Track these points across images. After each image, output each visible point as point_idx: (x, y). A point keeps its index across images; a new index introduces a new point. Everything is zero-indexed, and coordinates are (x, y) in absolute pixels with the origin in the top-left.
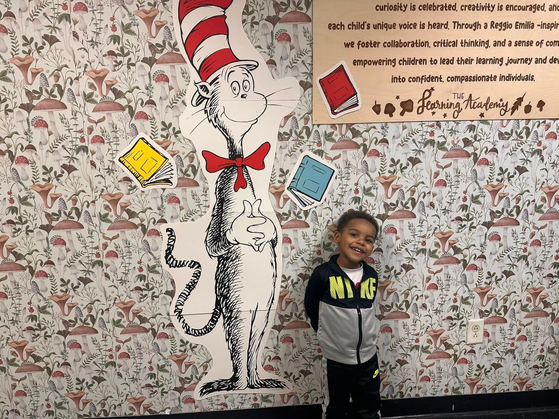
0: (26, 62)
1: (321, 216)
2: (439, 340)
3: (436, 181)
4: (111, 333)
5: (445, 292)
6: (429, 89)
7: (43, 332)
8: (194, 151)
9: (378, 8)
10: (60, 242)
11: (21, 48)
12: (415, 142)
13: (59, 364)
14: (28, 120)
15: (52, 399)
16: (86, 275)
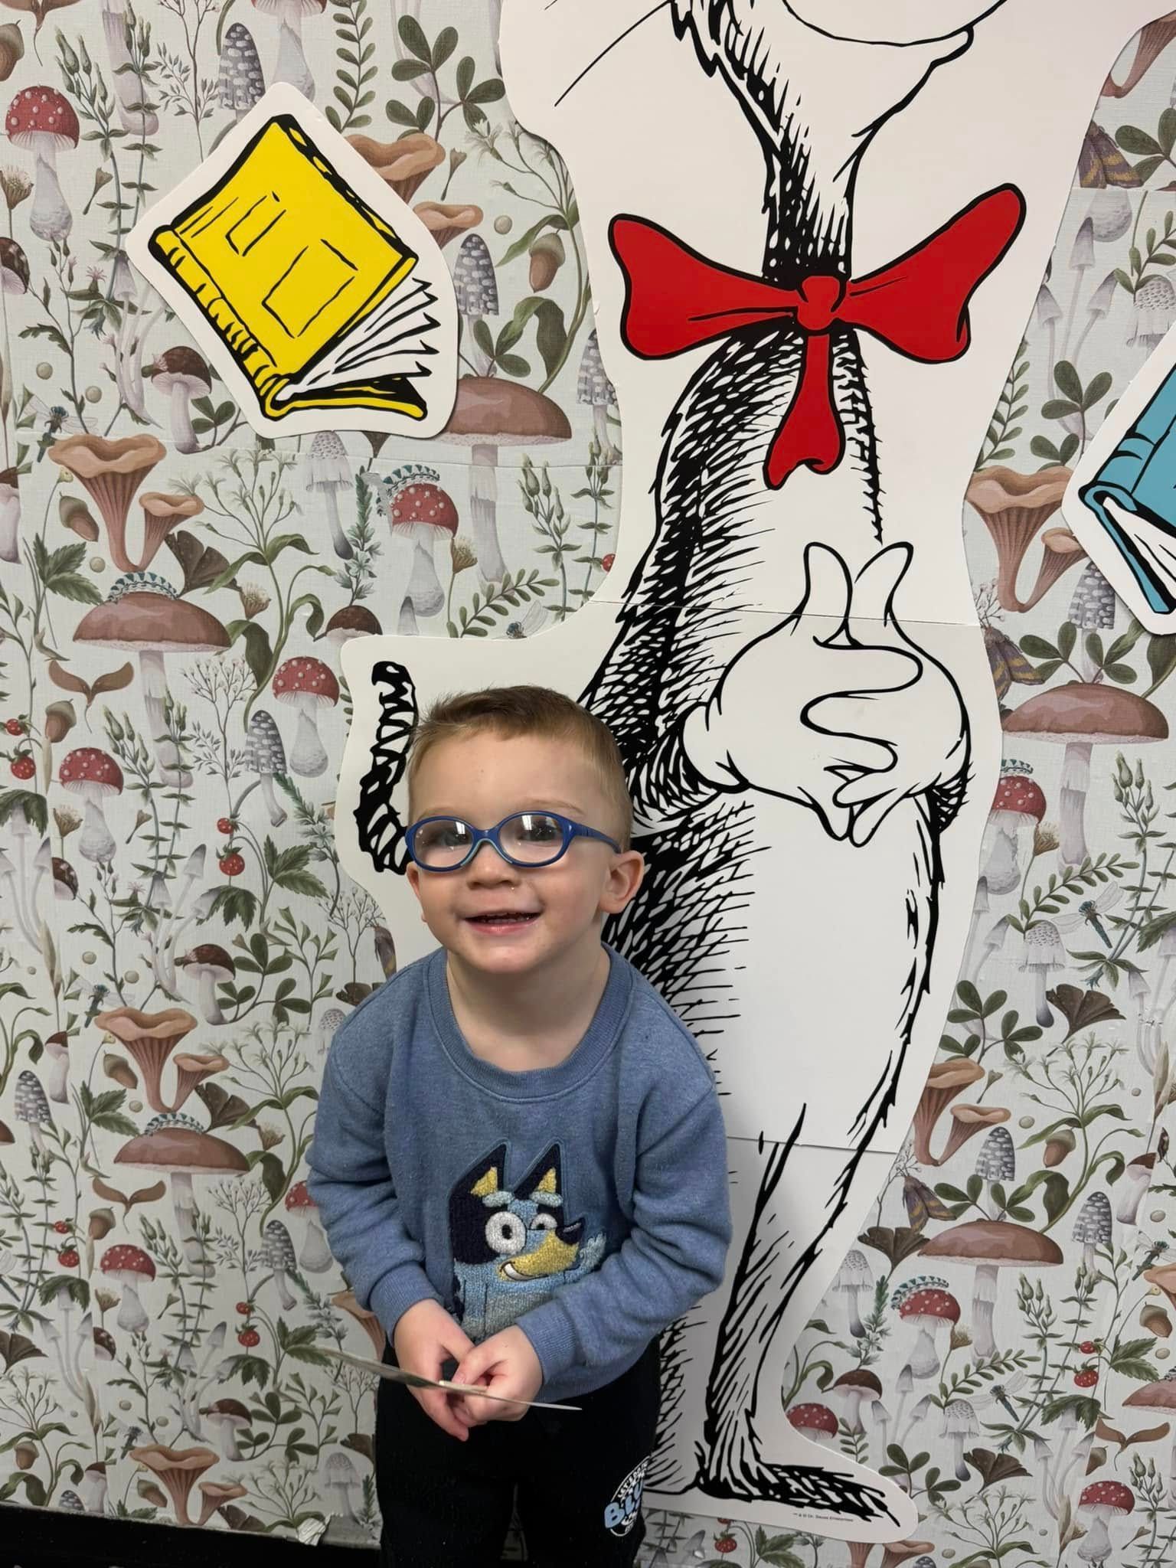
4: (73, 1152)
8: (567, 219)
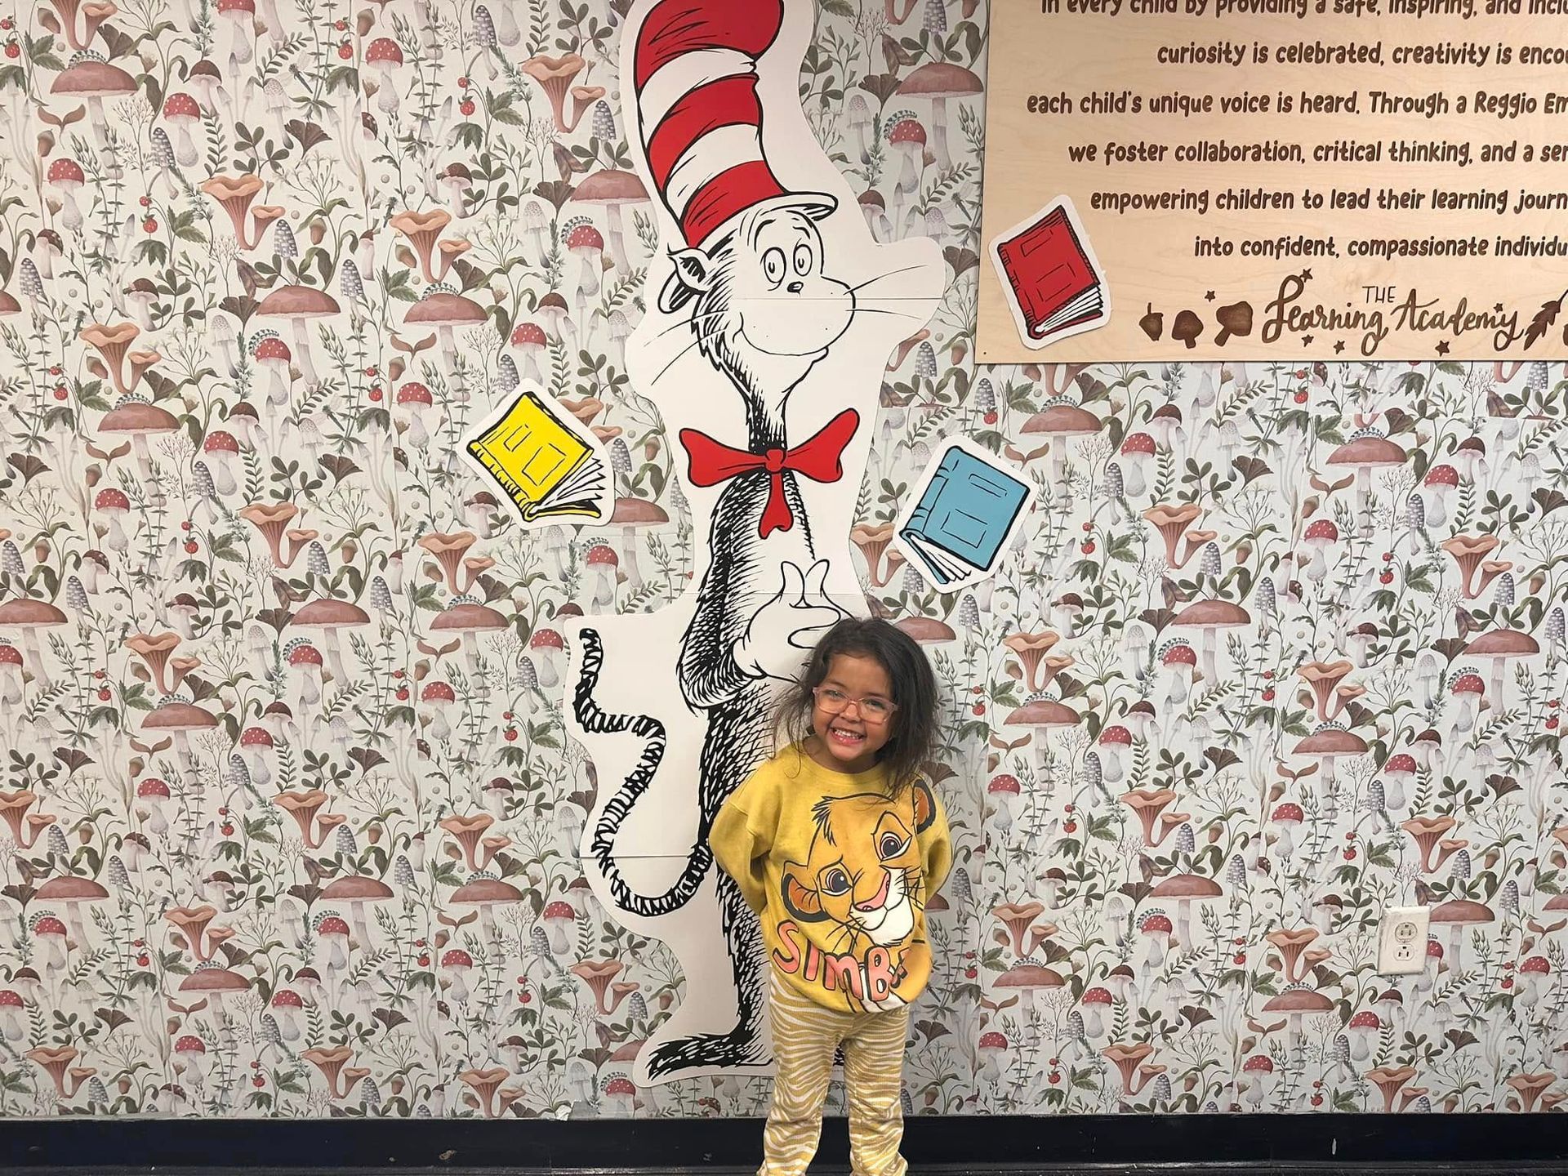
0: (243, 191)
1: (988, 610)
2: (1301, 960)
3: (1308, 523)
4: (426, 899)
5: (1322, 829)
6: (1299, 273)
7: (255, 887)
8: (660, 431)
9: (1165, 55)
10: (307, 655)
11: (232, 155)
12: (1253, 417)
13: (290, 972)
14: (241, 338)
15: (269, 1063)
16: (369, 744)
